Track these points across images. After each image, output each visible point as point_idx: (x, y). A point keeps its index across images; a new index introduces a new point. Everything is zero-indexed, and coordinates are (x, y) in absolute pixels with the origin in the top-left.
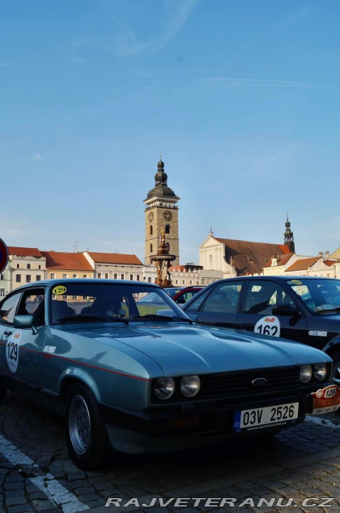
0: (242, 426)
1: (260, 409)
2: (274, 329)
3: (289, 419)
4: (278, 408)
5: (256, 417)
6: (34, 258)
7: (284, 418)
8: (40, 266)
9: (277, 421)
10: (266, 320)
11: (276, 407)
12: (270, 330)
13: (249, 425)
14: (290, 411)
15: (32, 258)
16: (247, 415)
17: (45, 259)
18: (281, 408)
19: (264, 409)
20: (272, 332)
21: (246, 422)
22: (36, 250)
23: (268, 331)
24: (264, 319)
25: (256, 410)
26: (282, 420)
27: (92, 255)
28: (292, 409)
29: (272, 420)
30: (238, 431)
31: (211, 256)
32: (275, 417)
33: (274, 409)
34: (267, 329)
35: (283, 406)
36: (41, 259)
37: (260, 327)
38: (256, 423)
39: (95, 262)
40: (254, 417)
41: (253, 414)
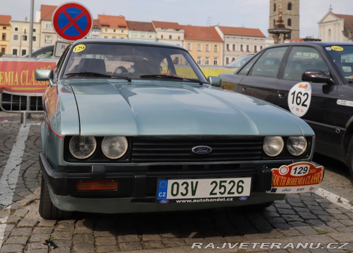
0: (169, 197)
1: (195, 181)
2: (306, 96)
3: (236, 195)
4: (221, 182)
5: (190, 188)
6: (175, 31)
7: (229, 193)
8: (179, 37)
9: (219, 195)
10: (300, 86)
11: (218, 180)
12: (302, 96)
13: (179, 196)
14: (238, 187)
15: (172, 30)
16: (175, 186)
17: (183, 31)
18: (226, 182)
19: (200, 181)
20: (303, 98)
21: (175, 192)
22: (177, 24)
23: (300, 97)
24: (298, 85)
25: (189, 181)
26: (226, 195)
27: (222, 28)
28: (241, 184)
29: (211, 193)
30: (163, 202)
31: (330, 30)
32: (217, 190)
33: (215, 182)
34: (299, 95)
35: (229, 180)
36: (180, 31)
37: (294, 93)
38: (189, 196)
39: (225, 34)
40: (186, 188)
41: (185, 185)
